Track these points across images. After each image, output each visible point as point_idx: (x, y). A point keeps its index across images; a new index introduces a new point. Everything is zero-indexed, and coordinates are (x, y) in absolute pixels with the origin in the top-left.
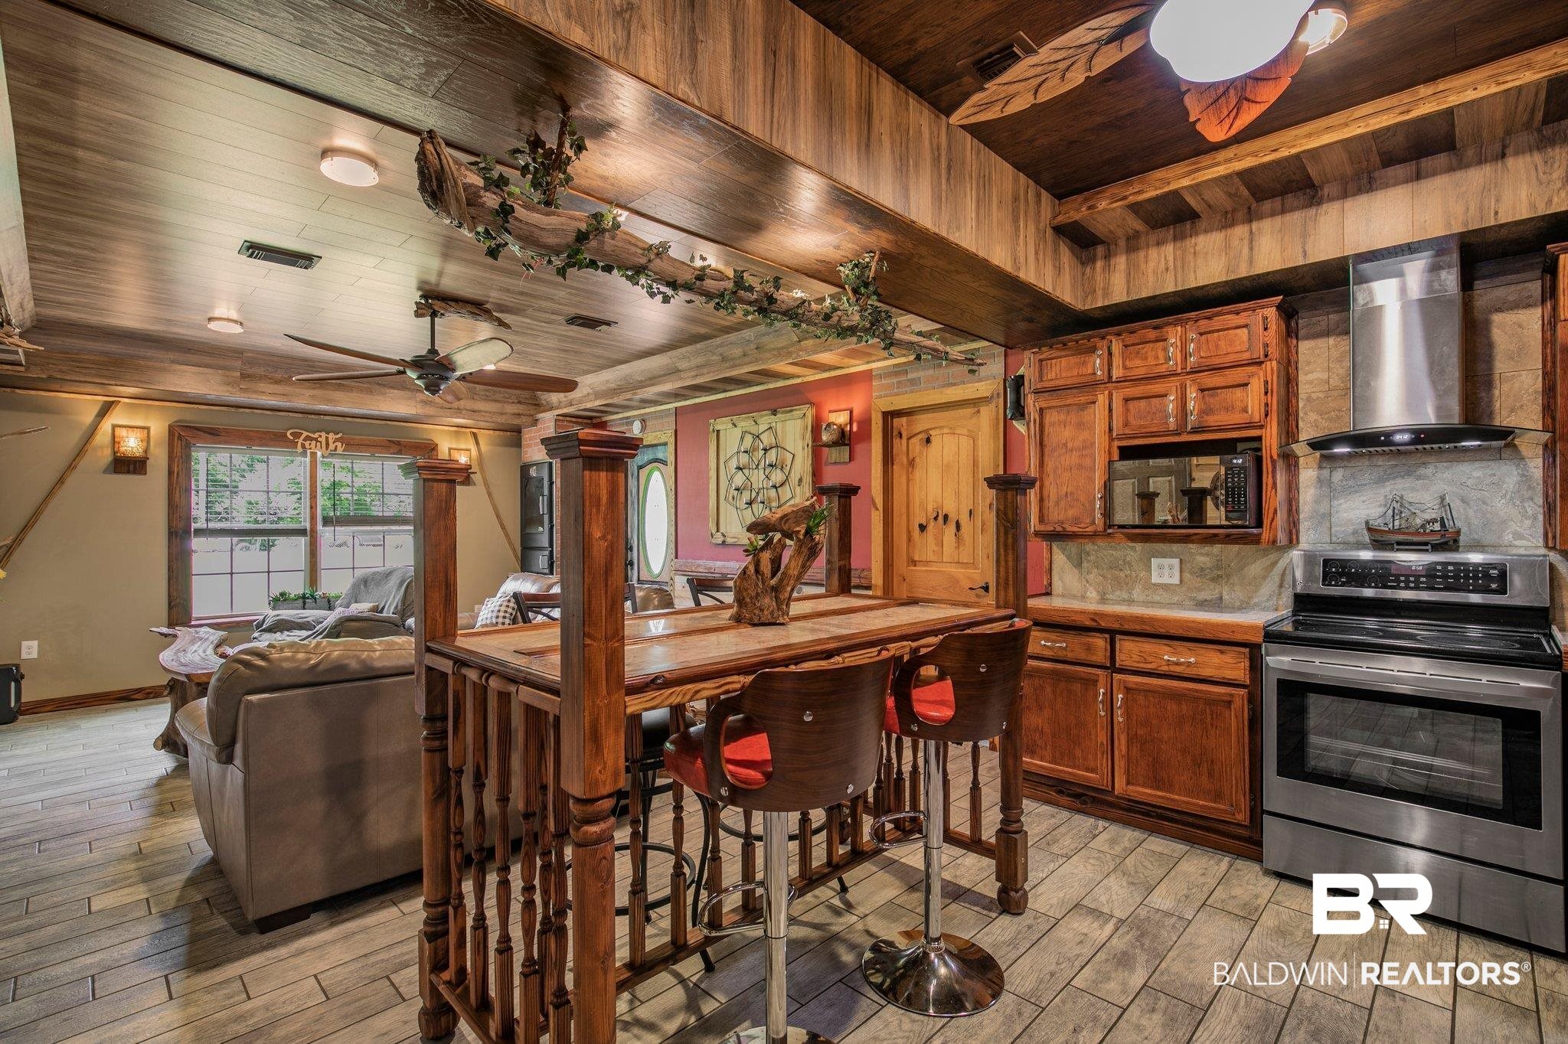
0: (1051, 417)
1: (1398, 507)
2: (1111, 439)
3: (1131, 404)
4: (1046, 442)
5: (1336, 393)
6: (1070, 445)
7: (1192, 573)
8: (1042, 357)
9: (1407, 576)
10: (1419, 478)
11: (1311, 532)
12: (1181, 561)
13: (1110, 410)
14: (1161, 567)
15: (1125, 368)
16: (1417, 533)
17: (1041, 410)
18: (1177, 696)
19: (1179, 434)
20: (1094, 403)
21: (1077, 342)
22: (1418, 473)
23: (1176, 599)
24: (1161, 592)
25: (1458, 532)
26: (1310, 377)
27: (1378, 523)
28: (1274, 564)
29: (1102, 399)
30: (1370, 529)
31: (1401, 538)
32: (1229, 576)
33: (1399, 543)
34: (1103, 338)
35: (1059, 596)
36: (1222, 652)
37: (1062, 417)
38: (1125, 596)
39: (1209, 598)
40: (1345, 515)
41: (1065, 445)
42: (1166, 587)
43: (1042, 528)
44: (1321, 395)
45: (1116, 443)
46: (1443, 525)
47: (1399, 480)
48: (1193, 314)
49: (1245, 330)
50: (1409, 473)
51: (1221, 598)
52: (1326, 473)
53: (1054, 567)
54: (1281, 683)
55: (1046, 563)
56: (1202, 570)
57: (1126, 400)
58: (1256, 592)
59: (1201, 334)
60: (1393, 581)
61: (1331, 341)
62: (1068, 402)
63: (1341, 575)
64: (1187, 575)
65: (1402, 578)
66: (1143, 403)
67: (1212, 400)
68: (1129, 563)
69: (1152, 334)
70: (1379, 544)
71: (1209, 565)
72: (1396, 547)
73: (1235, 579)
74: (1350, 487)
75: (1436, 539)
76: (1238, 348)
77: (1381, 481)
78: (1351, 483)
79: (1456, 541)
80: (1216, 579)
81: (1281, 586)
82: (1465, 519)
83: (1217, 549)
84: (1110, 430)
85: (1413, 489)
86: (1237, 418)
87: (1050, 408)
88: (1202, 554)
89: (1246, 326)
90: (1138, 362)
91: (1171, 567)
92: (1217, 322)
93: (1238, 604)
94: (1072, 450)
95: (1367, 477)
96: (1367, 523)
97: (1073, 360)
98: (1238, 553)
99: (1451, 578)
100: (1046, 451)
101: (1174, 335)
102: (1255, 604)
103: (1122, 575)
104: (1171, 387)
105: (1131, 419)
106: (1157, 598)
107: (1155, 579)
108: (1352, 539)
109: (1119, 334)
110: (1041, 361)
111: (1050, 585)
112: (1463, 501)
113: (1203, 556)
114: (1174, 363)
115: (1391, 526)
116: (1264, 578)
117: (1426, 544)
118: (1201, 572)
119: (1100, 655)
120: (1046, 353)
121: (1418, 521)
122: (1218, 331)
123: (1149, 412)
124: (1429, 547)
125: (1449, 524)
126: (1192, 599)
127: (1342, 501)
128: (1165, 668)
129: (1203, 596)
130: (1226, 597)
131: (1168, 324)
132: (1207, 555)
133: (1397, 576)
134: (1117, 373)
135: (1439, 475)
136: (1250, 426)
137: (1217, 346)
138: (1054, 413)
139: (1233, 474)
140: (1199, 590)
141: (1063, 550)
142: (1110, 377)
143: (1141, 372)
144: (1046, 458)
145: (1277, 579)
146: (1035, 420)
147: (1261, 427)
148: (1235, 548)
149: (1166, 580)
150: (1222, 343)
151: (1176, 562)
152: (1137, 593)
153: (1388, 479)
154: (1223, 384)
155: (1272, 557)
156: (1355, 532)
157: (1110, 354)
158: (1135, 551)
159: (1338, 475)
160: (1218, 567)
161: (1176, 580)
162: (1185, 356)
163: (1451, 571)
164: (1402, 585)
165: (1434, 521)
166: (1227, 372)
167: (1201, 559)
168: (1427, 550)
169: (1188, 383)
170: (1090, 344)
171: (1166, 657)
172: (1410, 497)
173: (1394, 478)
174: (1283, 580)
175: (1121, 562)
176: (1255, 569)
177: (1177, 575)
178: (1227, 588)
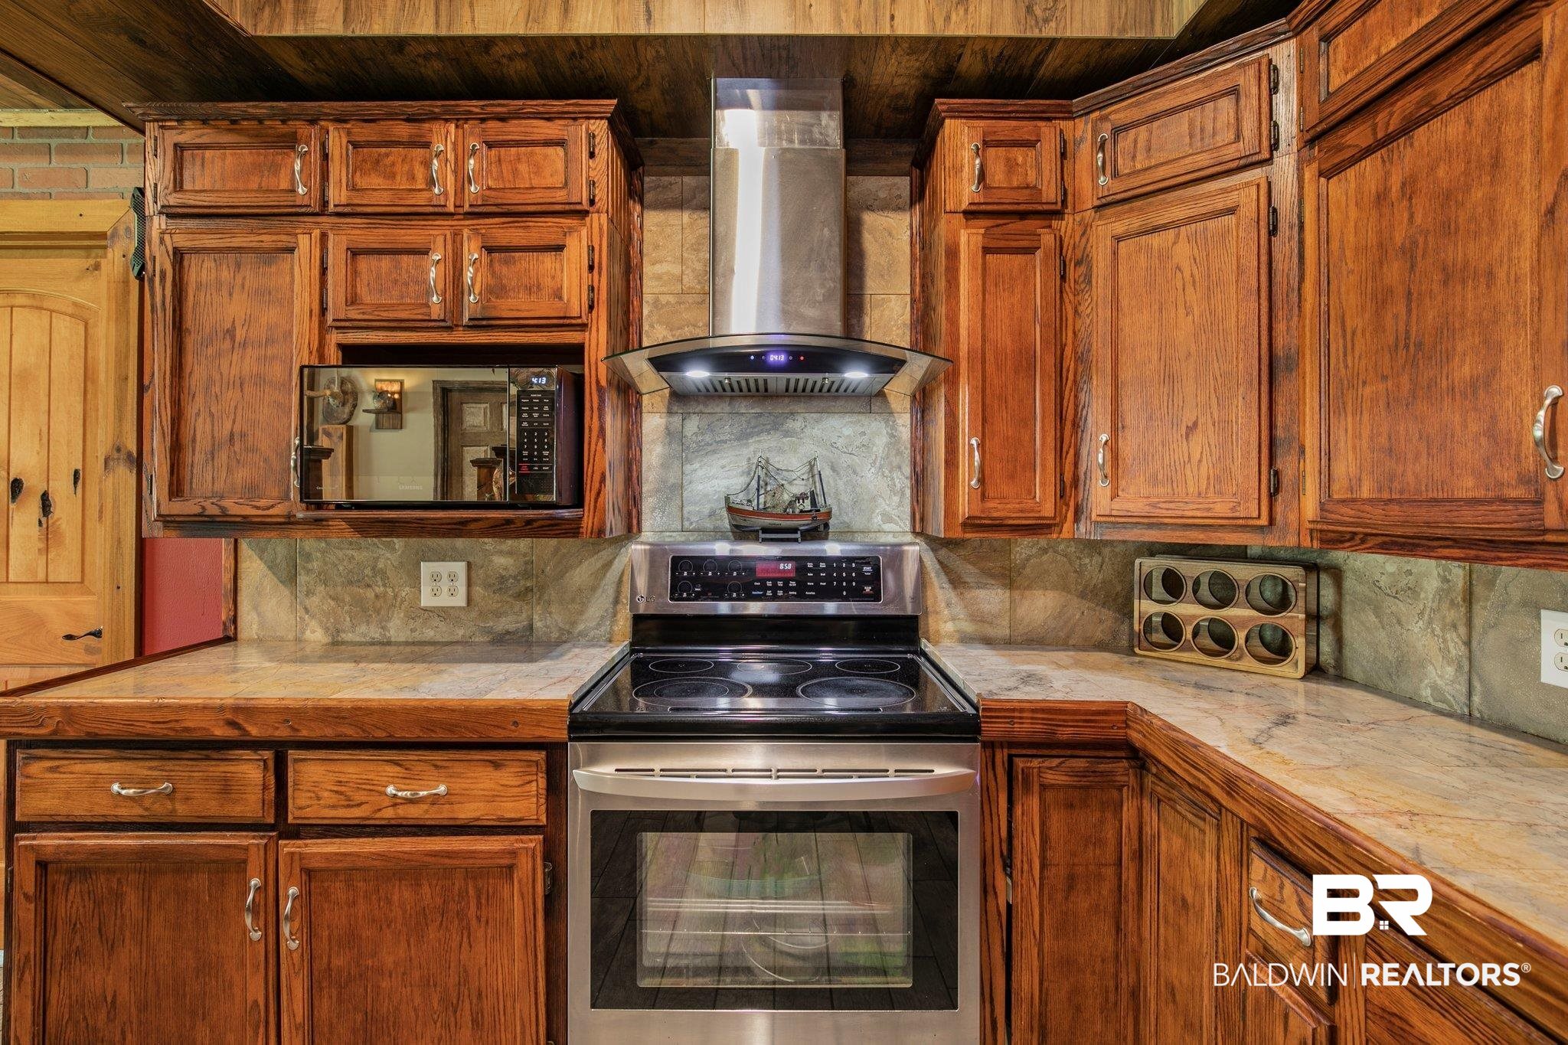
0: (198, 271)
1: (763, 475)
2: (323, 330)
3: (364, 263)
4: (189, 322)
5: (690, 299)
6: (240, 334)
7: (487, 586)
8: (183, 140)
9: (775, 580)
10: (787, 434)
11: (657, 514)
12: (469, 565)
13: (324, 271)
14: (436, 578)
15: (353, 188)
16: (785, 515)
18: (410, 871)
19: (449, 329)
20: (291, 250)
21: (261, 122)
22: (785, 427)
23: (460, 633)
24: (436, 622)
25: (829, 514)
26: (659, 269)
27: (739, 500)
28: (608, 565)
29: (306, 244)
30: (731, 510)
31: (767, 522)
32: (542, 588)
33: (765, 530)
34: (313, 122)
35: (250, 642)
36: (496, 765)
37: (226, 273)
38: (375, 633)
39: (512, 627)
40: (700, 487)
41: (231, 333)
42: (443, 613)
43: (178, 508)
44: (672, 299)
45: (334, 338)
46: (814, 503)
47: (764, 437)
48: (474, 105)
49: (560, 151)
50: (776, 427)
51: (531, 627)
52: (677, 420)
53: (243, 584)
54: (599, 819)
55: (225, 578)
56: (502, 579)
57: (355, 253)
58: (581, 613)
59: (490, 145)
60: (757, 588)
61: (686, 216)
62: (237, 242)
63: (695, 581)
64: (478, 591)
65: (769, 584)
66: (386, 262)
67: (505, 270)
68: (383, 572)
69: (403, 130)
70: (742, 533)
71: (513, 571)
72: (762, 536)
73: (552, 593)
74: (708, 444)
75: (803, 523)
76: (549, 182)
77: (743, 437)
78: (708, 438)
79: (826, 526)
80: (523, 595)
81: (616, 601)
82: (837, 497)
83: (524, 544)
84: (323, 310)
85: (781, 450)
86: (542, 307)
87: (196, 250)
88: (501, 553)
89: (560, 143)
90: (376, 181)
91: (452, 578)
92: (515, 129)
93: (556, 635)
94: (244, 345)
95: (727, 429)
96: (727, 499)
97: (248, 156)
98: (557, 550)
99: (823, 579)
100: (190, 343)
101: (444, 138)
102: (580, 634)
103: (370, 594)
104: (437, 239)
105: (362, 290)
106: (431, 634)
107: (426, 600)
108: (708, 525)
109: (340, 120)
110: (179, 148)
111: (235, 620)
112: (833, 469)
113: (504, 558)
114: (444, 191)
115: (755, 503)
116: (594, 589)
117: (794, 530)
118: (500, 584)
119: (252, 803)
120: (189, 135)
121: (786, 497)
122: (518, 144)
123: (396, 281)
124: (798, 535)
125: (820, 500)
126: (488, 631)
127: (696, 465)
128: (389, 813)
129: (504, 625)
130: (538, 624)
131: (434, 118)
132: (510, 553)
133: (763, 581)
134: (337, 195)
135: (808, 431)
136: (565, 323)
137: (515, 172)
138: (209, 263)
139: (531, 405)
140: (498, 614)
141: (261, 553)
142: (325, 203)
143: (381, 199)
144: (189, 359)
145: (610, 593)
147: (583, 327)
148: (553, 542)
149: (444, 601)
150: (523, 168)
151: (460, 568)
152: (398, 628)
153: (750, 435)
154: (524, 242)
155: (605, 554)
156: (712, 514)
157: (325, 157)
158: (394, 549)
159: (692, 425)
160: (527, 574)
161: (460, 600)
162: (463, 181)
163: (823, 570)
164: (769, 593)
165: (801, 497)
166: (532, 222)
167: (500, 561)
168: (796, 540)
169: (466, 232)
170: (282, 129)
171: (391, 790)
172: (778, 461)
173: (758, 434)
174: (618, 592)
175: (368, 571)
176: (580, 575)
177: (462, 590)
178: (538, 609)
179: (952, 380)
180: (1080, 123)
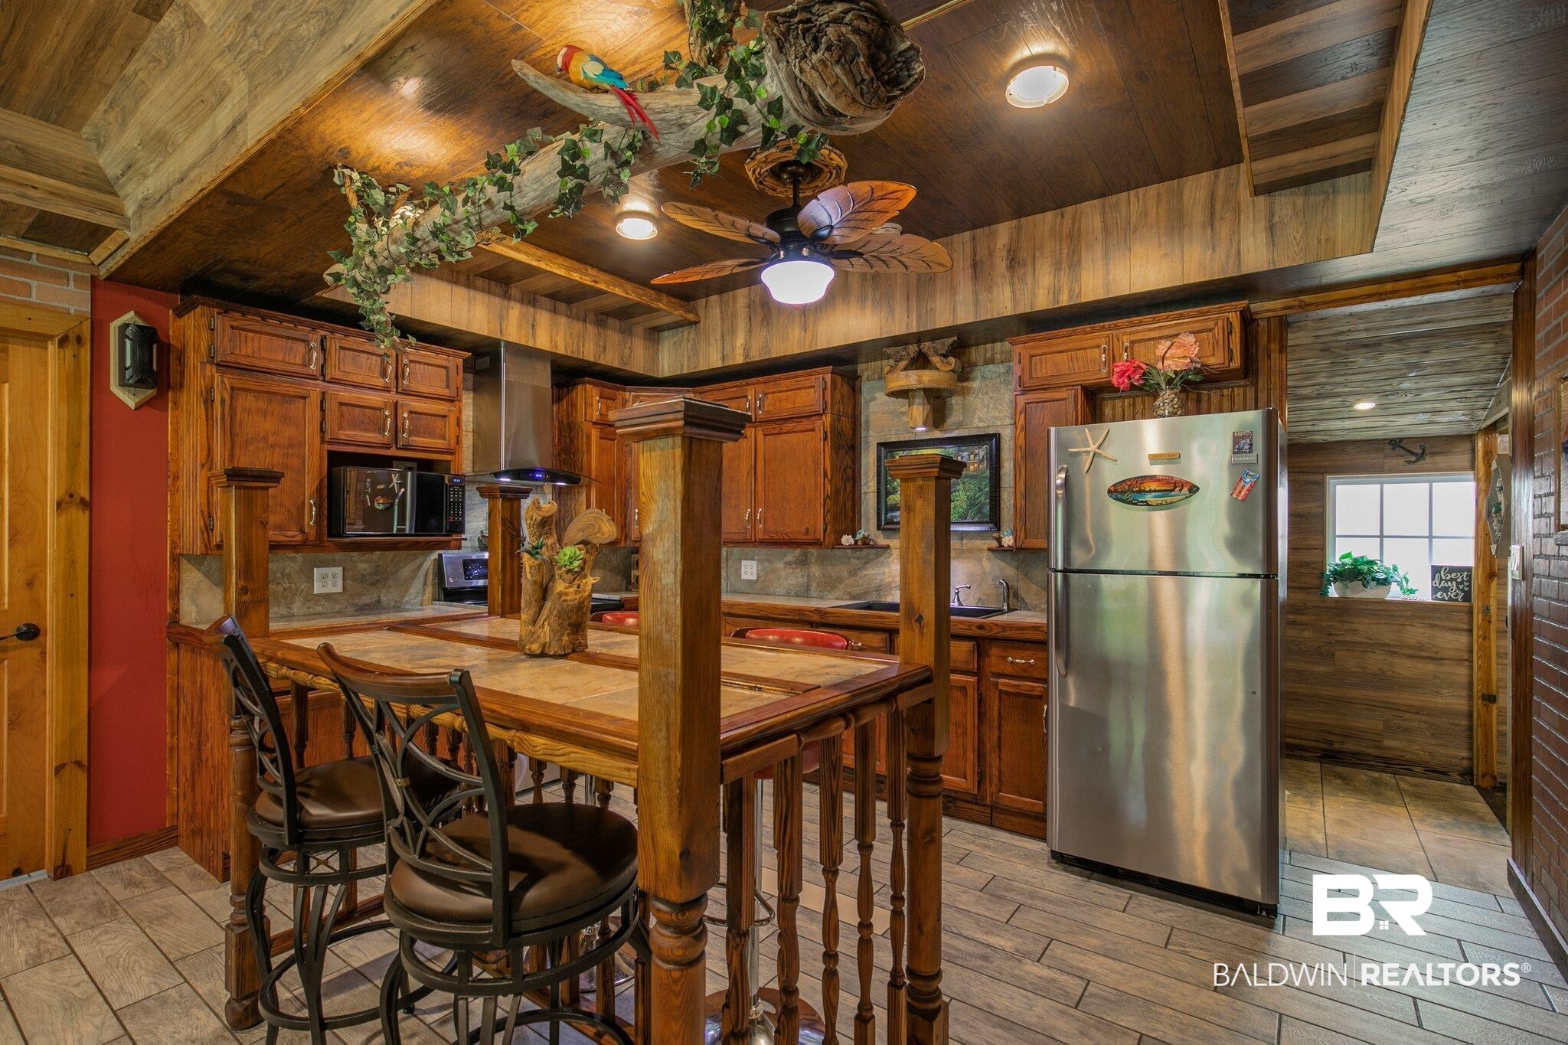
0: (246, 401)
2: (323, 441)
3: (346, 410)
4: (237, 431)
6: (271, 440)
7: (354, 580)
8: (235, 324)
12: (344, 568)
13: (323, 410)
14: (324, 577)
15: (341, 370)
17: (232, 388)
20: (304, 397)
21: (281, 322)
23: (338, 607)
24: (323, 602)
28: (421, 565)
32: (386, 580)
34: (317, 330)
37: (262, 404)
38: (284, 611)
39: (368, 601)
42: (328, 597)
45: (327, 446)
51: (379, 601)
53: (184, 587)
55: (169, 584)
56: (363, 576)
57: (341, 404)
58: (407, 591)
59: (411, 361)
62: (272, 389)
64: (349, 582)
66: (357, 412)
67: (418, 423)
68: (289, 575)
71: (369, 571)
73: (391, 582)
80: (374, 584)
81: (425, 584)
83: (375, 555)
84: (322, 431)
86: (439, 443)
87: (244, 390)
88: (362, 561)
89: (444, 367)
90: (354, 368)
91: (334, 576)
92: (423, 356)
93: (393, 604)
94: (273, 446)
97: (275, 341)
98: (393, 559)
100: (238, 440)
102: (407, 602)
103: (280, 588)
104: (386, 402)
105: (345, 425)
106: (319, 609)
107: (317, 589)
109: (333, 332)
111: (177, 612)
113: (364, 563)
116: (413, 578)
118: (362, 578)
120: (241, 321)
122: (424, 363)
123: (362, 422)
126: (354, 605)
129: (366, 600)
130: (383, 599)
132: (367, 562)
134: (331, 373)
136: (447, 451)
137: (423, 377)
140: (360, 595)
141: (199, 567)
142: (324, 375)
143: (357, 379)
145: (422, 580)
146: (223, 401)
147: (453, 454)
148: (390, 554)
149: (328, 589)
150: (427, 376)
151: (339, 570)
152: (297, 607)
154: (428, 412)
155: (419, 561)
157: (324, 350)
158: (296, 561)
160: (376, 572)
161: (339, 589)
166: (430, 401)
167: (362, 565)
169: (400, 402)
174: (426, 580)
175: (279, 575)
176: (405, 572)
177: (340, 583)
178: (384, 591)
179: (589, 487)
180: (627, 394)
